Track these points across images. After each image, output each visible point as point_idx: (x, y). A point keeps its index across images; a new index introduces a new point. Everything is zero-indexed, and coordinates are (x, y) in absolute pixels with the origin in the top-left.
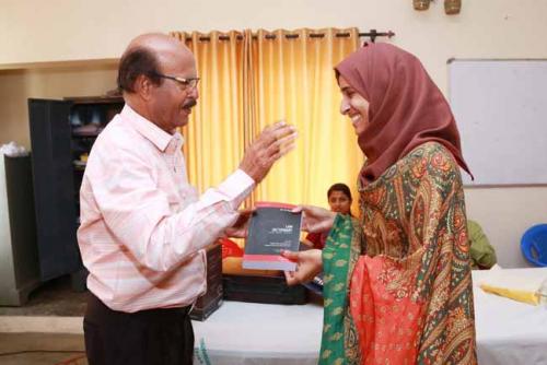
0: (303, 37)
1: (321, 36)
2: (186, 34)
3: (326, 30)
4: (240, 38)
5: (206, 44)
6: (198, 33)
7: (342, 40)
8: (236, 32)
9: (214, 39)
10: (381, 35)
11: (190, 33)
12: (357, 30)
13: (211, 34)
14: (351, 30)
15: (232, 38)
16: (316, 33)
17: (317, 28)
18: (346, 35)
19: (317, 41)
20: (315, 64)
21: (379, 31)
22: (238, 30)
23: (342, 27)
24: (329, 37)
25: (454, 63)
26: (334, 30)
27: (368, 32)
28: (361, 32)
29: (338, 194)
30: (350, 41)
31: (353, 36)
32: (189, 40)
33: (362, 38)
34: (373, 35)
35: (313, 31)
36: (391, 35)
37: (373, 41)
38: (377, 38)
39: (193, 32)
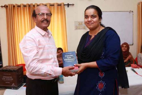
0: (48, 6)
1: (53, 5)
2: (13, 5)
3: (55, 3)
4: (29, 6)
5: (19, 8)
6: (17, 4)
7: (59, 7)
8: (28, 4)
10: (70, 5)
11: (14, 4)
12: (63, 3)
13: (21, 5)
14: (62, 3)
15: (27, 6)
18: (60, 5)
19: (52, 7)
21: (70, 4)
22: (29, 4)
23: (59, 3)
24: (56, 6)
26: (57, 3)
28: (65, 4)
30: (62, 6)
31: (62, 5)
32: (14, 6)
33: (65, 6)
34: (68, 5)
35: (51, 4)
36: (73, 5)
37: (68, 7)
38: (69, 6)
39: (15, 4)
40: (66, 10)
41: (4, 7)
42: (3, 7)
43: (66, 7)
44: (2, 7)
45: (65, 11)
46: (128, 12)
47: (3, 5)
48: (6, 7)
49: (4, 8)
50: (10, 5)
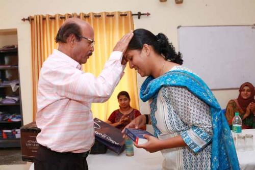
0: (104, 16)
1: (113, 16)
2: (43, 16)
3: (116, 12)
5: (53, 21)
6: (49, 15)
7: (123, 18)
9: (57, 18)
11: (45, 15)
12: (131, 12)
13: (56, 16)
14: (128, 12)
15: (67, 17)
16: (110, 14)
17: (110, 11)
18: (126, 15)
19: (111, 18)
20: (109, 30)
21: (142, 13)
22: (69, 13)
23: (123, 11)
24: (117, 16)
25: (180, 28)
26: (119, 12)
27: (137, 13)
28: (133, 13)
29: (123, 97)
30: (128, 18)
31: (129, 15)
32: (44, 19)
33: (134, 16)
34: (139, 15)
35: (108, 13)
36: (148, 14)
37: (139, 18)
38: (142, 16)
39: (47, 15)
40: (134, 23)
41: (27, 20)
43: (135, 18)
44: (24, 20)
46: (251, 27)
47: (26, 18)
48: (31, 20)
49: (28, 21)
50: (38, 17)
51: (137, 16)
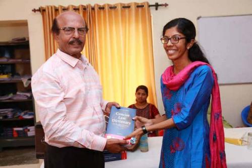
0: (119, 8)
1: (129, 7)
2: (55, 7)
3: (132, 3)
4: (85, 9)
6: (62, 7)
7: (140, 9)
8: (82, 6)
9: (71, 9)
10: (161, 5)
11: (57, 6)
12: (148, 3)
13: (69, 7)
14: (144, 3)
15: (80, 9)
16: (126, 5)
17: (126, 2)
18: (142, 6)
19: (127, 10)
20: (126, 23)
21: (159, 4)
23: (140, 2)
24: (133, 8)
25: (201, 19)
26: (135, 3)
27: (154, 4)
28: (151, 4)
30: (145, 9)
31: (146, 6)
32: (57, 10)
33: (151, 7)
34: (157, 6)
35: (124, 4)
36: (166, 5)
37: (157, 9)
38: (159, 7)
39: (59, 6)
40: (152, 15)
41: (38, 10)
42: (37, 12)
43: (153, 9)
44: (35, 11)
45: (151, 17)
47: (37, 8)
48: (42, 10)
49: (39, 12)
50: (50, 8)
51: (155, 7)
